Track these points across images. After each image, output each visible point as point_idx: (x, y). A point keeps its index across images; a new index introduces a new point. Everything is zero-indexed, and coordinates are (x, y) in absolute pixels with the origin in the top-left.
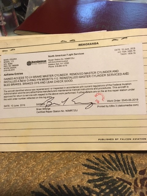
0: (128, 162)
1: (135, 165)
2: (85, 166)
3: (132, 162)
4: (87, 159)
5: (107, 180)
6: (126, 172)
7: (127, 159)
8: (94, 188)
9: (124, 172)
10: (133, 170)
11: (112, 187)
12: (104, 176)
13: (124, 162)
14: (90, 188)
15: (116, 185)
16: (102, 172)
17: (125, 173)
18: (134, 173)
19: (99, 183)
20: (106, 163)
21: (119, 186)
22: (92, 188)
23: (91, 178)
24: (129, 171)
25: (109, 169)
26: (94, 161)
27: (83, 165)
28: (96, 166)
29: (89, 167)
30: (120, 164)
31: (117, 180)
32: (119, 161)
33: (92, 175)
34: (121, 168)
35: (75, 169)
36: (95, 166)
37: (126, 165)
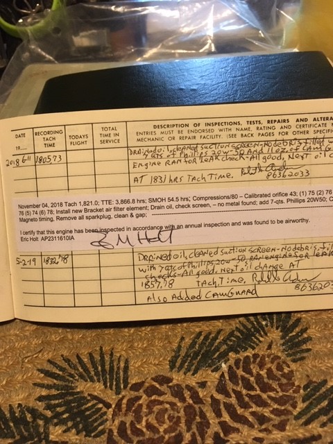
0: (118, 368)
1: (129, 373)
2: (42, 373)
3: (126, 368)
4: (49, 361)
5: (71, 398)
6: (108, 385)
7: (119, 361)
8: (45, 411)
9: (105, 384)
10: (121, 382)
11: (75, 410)
12: (67, 390)
13: (112, 368)
14: (37, 410)
15: (83, 408)
16: (67, 383)
17: (106, 387)
18: (122, 387)
19: (57, 402)
20: (80, 369)
21: (87, 409)
22: (41, 409)
23: (44, 392)
24: (115, 383)
25: (81, 378)
26: (60, 365)
27: (38, 370)
28: (61, 373)
29: (48, 374)
30: (104, 370)
31: (89, 398)
32: (103, 366)
33: (49, 387)
34: (103, 377)
35: (23, 376)
36: (58, 372)
37: (113, 372)
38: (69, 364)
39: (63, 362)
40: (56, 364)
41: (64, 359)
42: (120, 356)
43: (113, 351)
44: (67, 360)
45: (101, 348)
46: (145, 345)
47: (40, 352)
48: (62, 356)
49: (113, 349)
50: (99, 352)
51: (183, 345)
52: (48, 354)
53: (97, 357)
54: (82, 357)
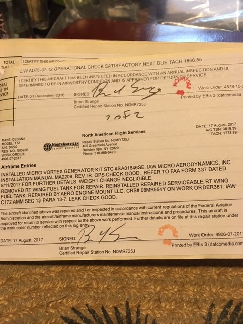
2: (66, 321)
4: (73, 309)
26: (85, 315)
27: (62, 317)
38: (94, 316)
39: (88, 312)
40: (81, 314)
41: (88, 310)
42: (147, 316)
43: (140, 308)
44: (92, 312)
45: (127, 304)
46: (173, 308)
47: (65, 297)
48: (87, 305)
49: (139, 306)
50: (124, 307)
51: (213, 313)
52: (72, 301)
53: (123, 313)
54: (107, 310)
